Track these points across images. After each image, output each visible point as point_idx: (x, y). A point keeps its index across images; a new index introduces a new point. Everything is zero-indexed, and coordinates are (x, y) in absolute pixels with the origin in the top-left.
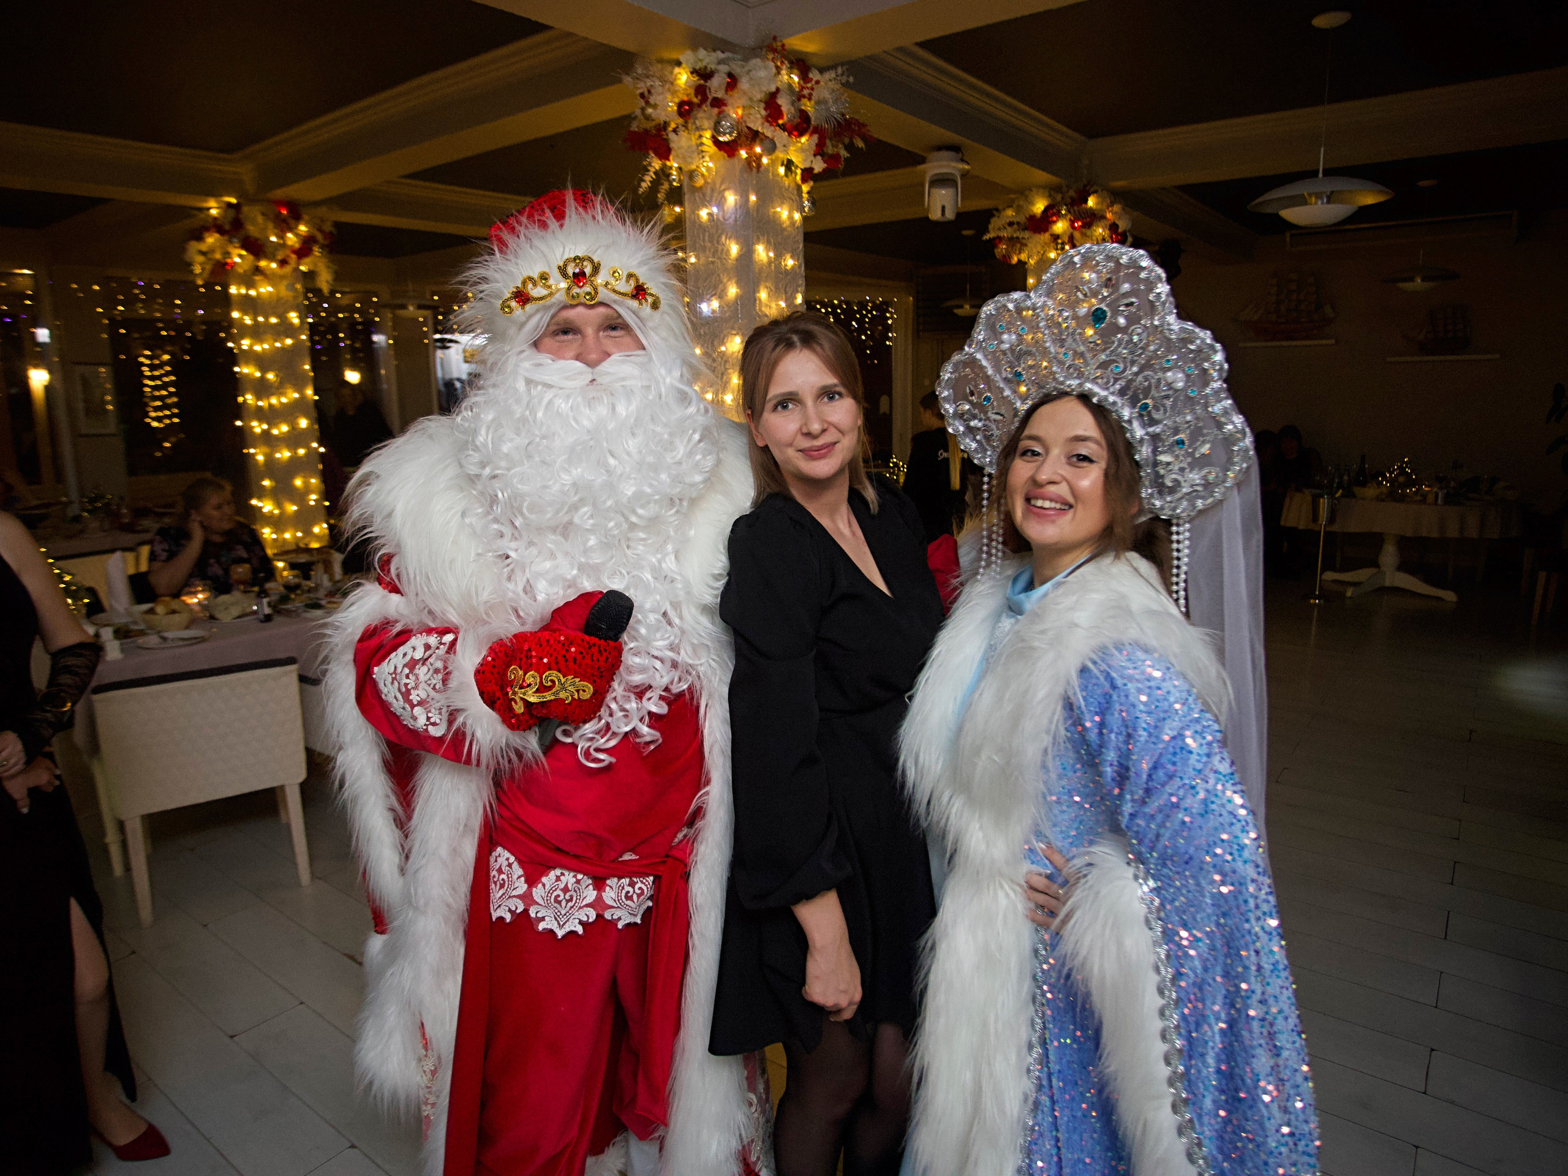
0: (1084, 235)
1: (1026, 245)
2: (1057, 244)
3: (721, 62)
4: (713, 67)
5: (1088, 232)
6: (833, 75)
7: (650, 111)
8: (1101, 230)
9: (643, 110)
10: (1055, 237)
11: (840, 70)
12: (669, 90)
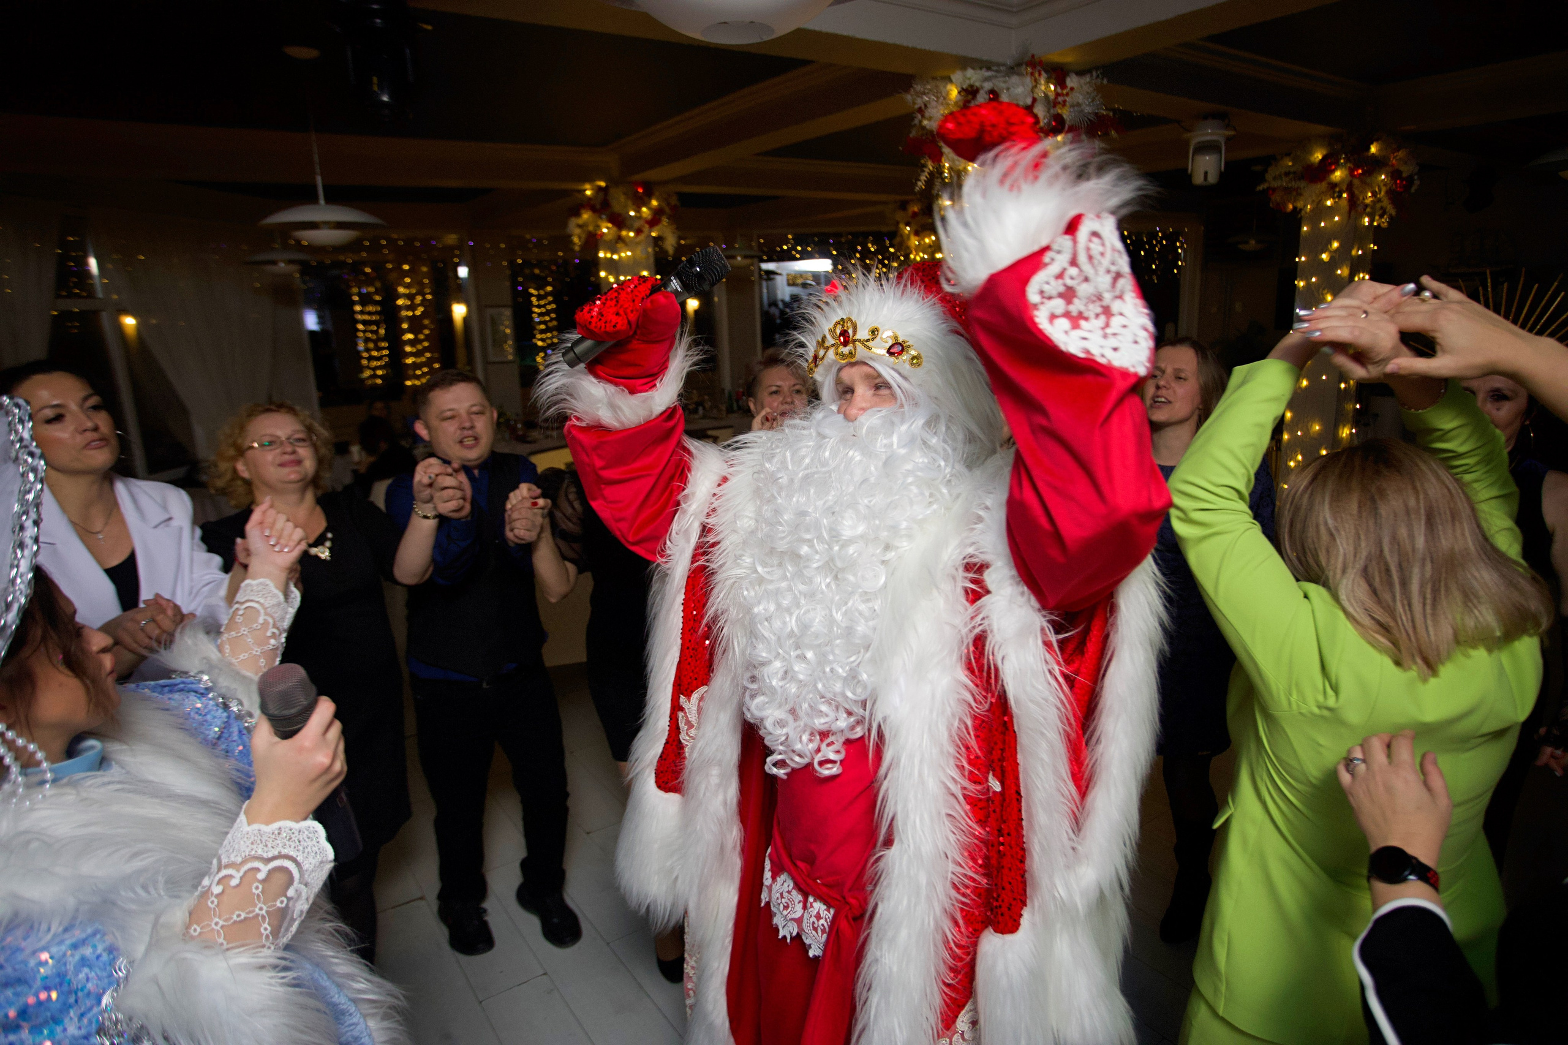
0: (1363, 182)
1: (1301, 195)
2: (1334, 192)
3: (987, 79)
4: (977, 84)
5: (1368, 180)
6: (1088, 80)
7: (925, 122)
8: (1383, 177)
9: (920, 122)
10: (1333, 186)
11: (1094, 74)
12: (942, 104)
